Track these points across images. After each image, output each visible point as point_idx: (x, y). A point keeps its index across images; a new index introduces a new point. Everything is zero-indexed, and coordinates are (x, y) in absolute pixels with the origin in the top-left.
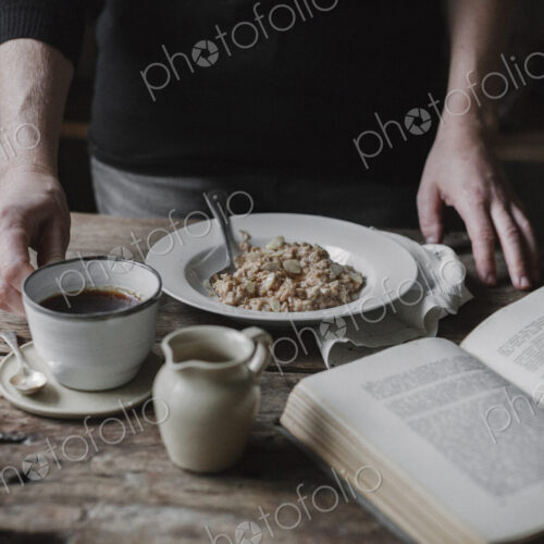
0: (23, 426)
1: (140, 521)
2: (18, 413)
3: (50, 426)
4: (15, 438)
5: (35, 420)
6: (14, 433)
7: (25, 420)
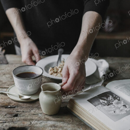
0: (15, 104)
1: (43, 124)
2: (13, 101)
3: (21, 104)
4: (13, 107)
5: (17, 103)
6: (13, 106)
7: (15, 103)
